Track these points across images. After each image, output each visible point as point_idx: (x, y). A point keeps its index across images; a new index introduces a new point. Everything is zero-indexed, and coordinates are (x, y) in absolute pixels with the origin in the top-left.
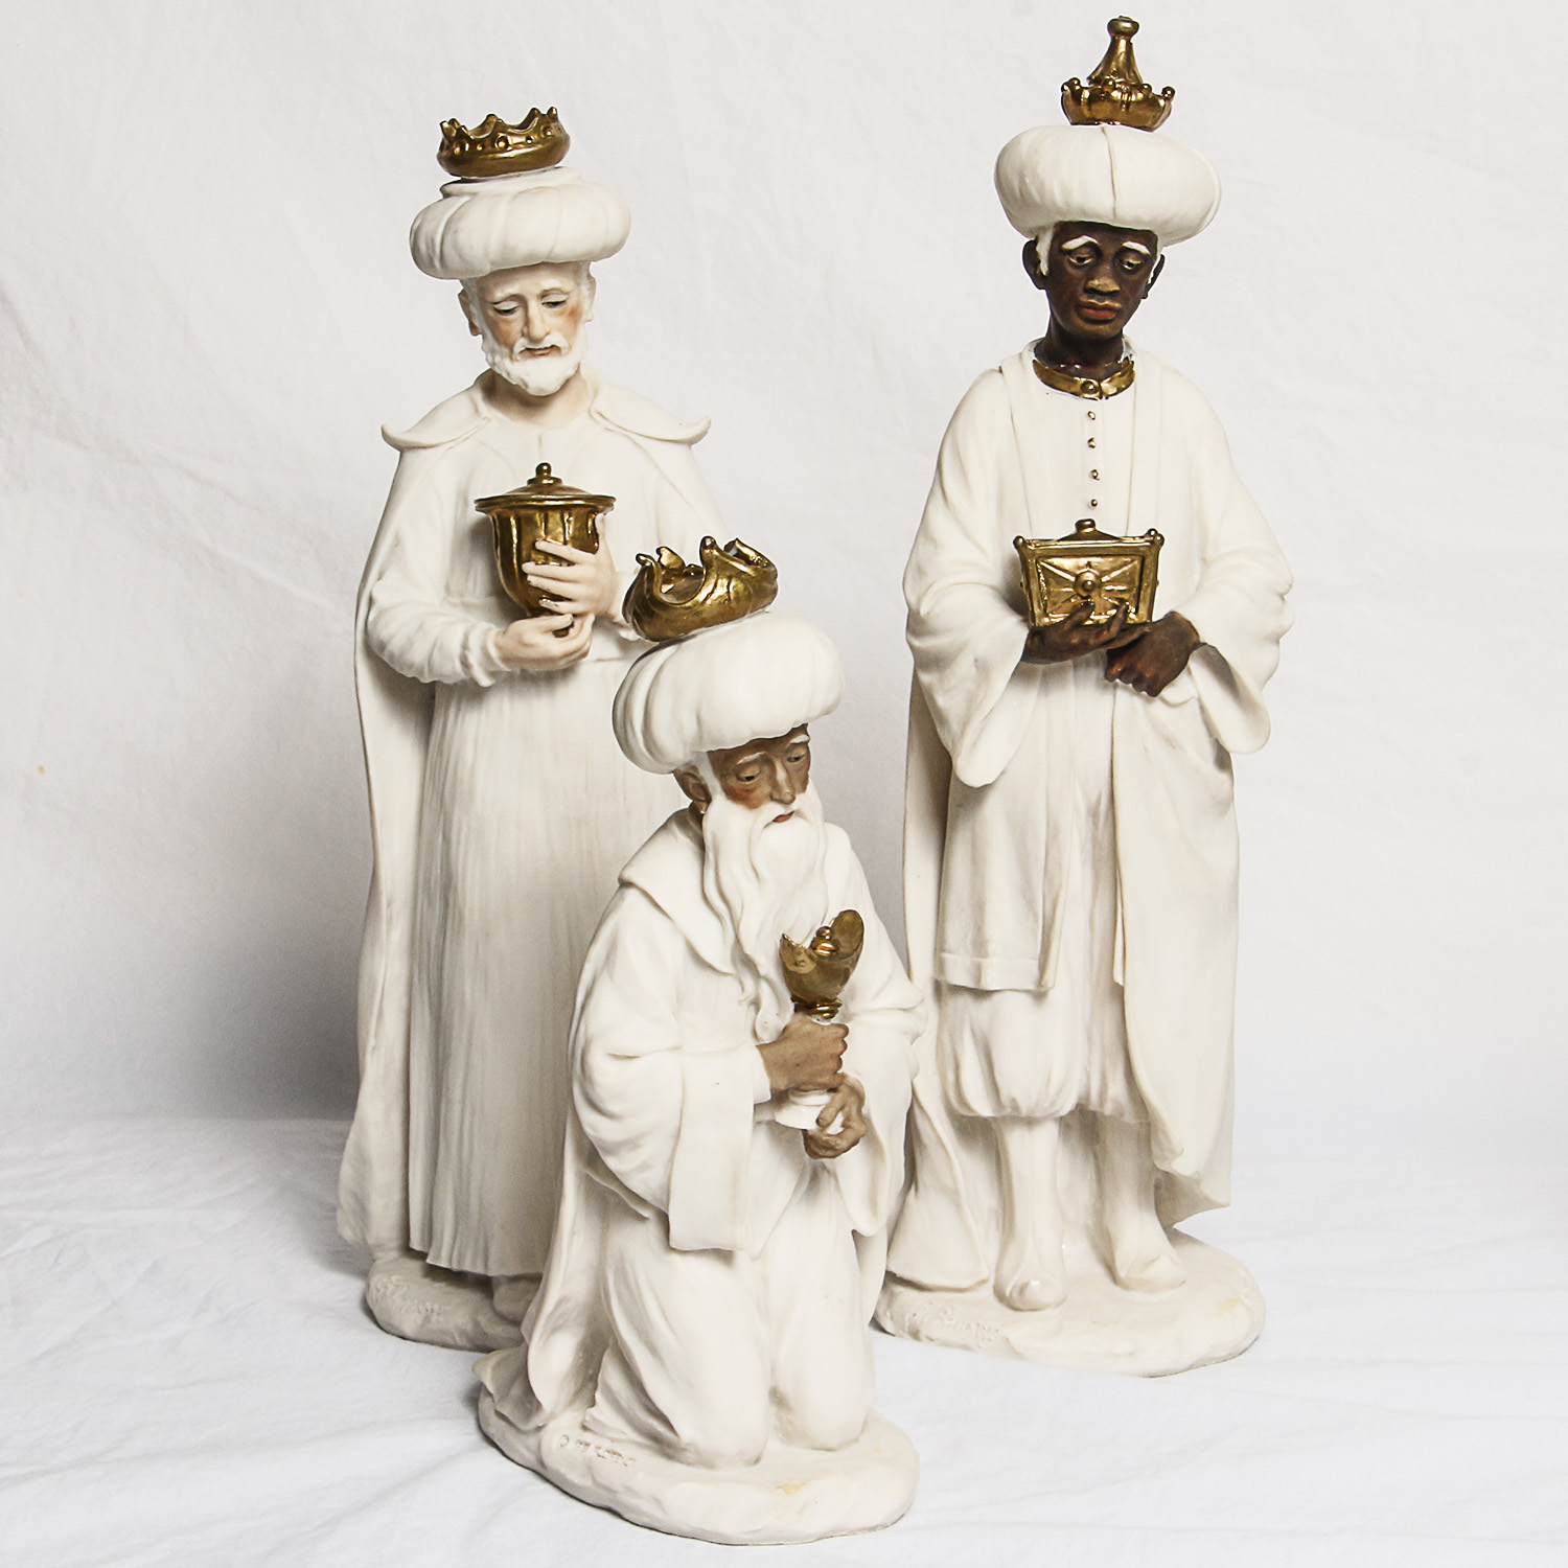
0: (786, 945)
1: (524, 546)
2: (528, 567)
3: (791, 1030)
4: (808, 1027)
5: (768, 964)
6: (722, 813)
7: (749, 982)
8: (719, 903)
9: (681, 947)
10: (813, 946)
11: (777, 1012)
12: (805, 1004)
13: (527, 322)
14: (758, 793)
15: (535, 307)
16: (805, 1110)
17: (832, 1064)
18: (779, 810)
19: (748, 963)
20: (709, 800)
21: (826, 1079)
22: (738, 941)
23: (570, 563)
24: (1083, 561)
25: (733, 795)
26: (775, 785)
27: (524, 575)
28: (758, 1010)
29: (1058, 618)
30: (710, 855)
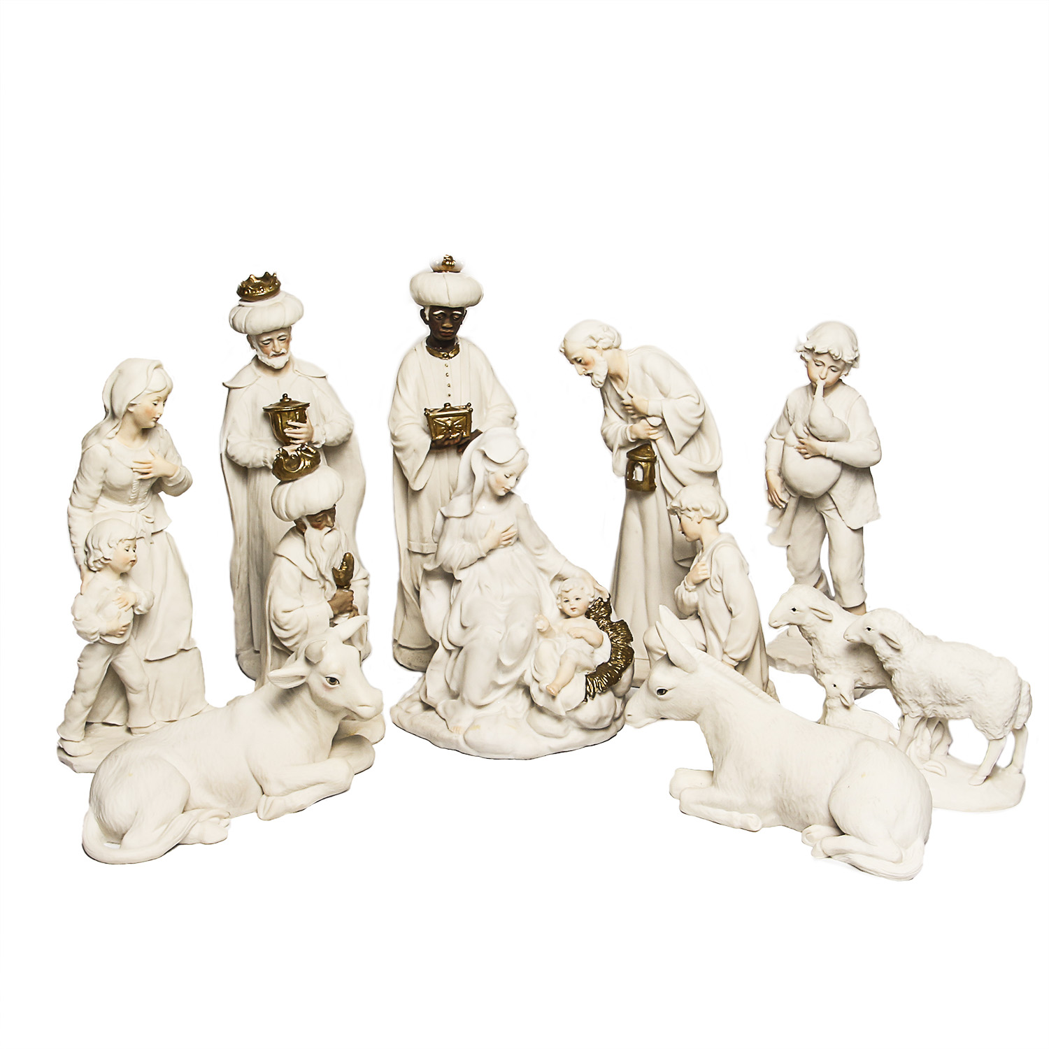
0: (334, 570)
1: (283, 423)
2: (285, 430)
3: (337, 595)
4: (342, 593)
5: (330, 576)
6: (310, 532)
7: (322, 582)
8: (312, 559)
9: (300, 573)
10: (341, 569)
11: (332, 590)
12: (340, 587)
13: (274, 347)
14: (322, 525)
15: (276, 341)
16: (343, 619)
17: (350, 604)
18: (330, 529)
19: (322, 576)
20: (306, 528)
21: (349, 608)
22: (318, 569)
23: (299, 428)
24: (447, 418)
25: (314, 526)
26: (328, 522)
27: (285, 433)
28: (325, 590)
29: (440, 437)
30: (307, 544)
